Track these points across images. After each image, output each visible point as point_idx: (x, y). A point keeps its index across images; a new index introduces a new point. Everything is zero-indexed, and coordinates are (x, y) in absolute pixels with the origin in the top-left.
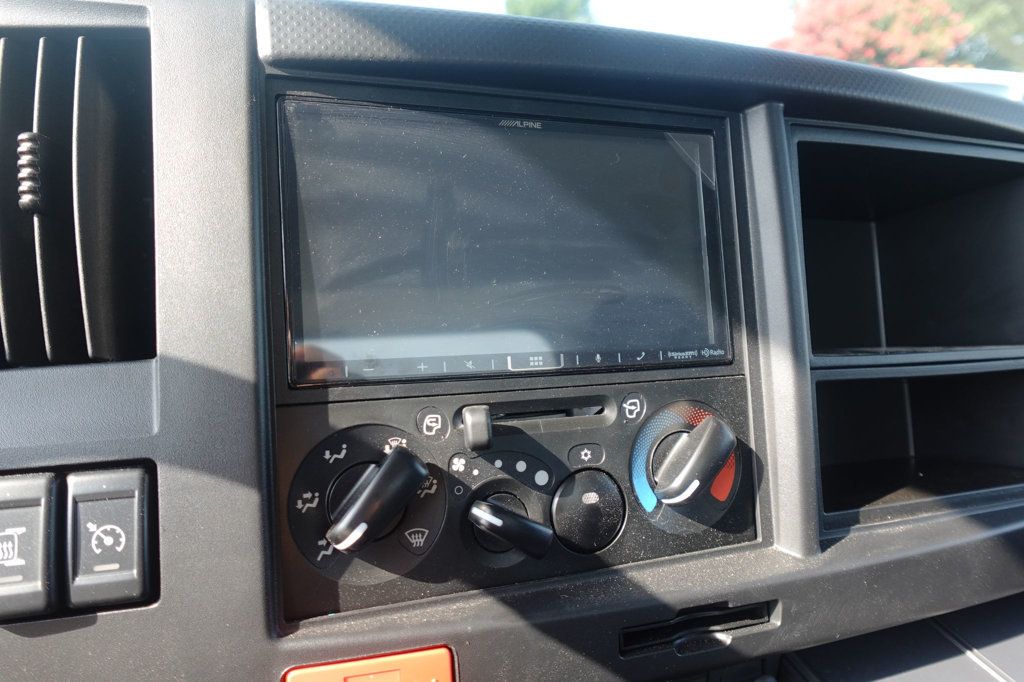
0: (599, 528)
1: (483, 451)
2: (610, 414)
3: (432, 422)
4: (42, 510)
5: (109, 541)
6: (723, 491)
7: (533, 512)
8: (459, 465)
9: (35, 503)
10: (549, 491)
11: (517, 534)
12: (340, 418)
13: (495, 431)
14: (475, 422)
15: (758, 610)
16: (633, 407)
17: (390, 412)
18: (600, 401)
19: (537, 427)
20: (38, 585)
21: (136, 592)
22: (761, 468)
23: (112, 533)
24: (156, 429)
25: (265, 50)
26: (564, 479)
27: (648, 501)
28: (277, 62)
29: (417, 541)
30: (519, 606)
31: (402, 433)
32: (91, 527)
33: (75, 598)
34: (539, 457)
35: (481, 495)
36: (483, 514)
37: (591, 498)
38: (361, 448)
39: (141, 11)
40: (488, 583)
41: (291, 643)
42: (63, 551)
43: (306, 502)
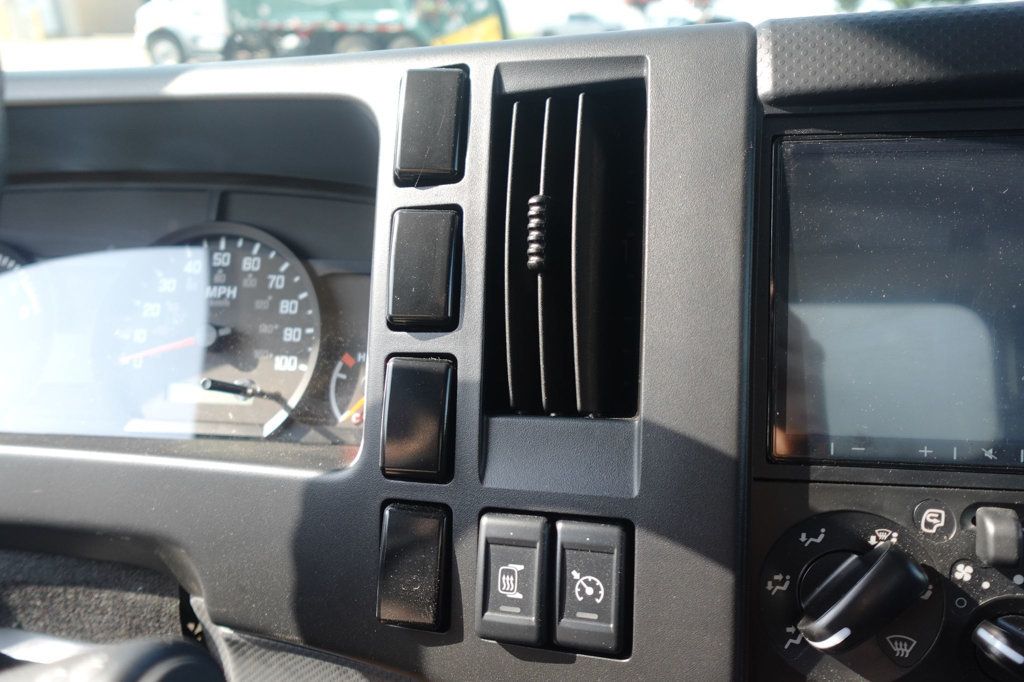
3: (933, 518)
4: (537, 552)
5: (590, 591)
8: (963, 573)
9: (531, 545)
12: (822, 500)
17: (885, 500)
20: (533, 619)
21: (611, 645)
23: (592, 584)
24: (636, 492)
29: (903, 650)
31: (893, 527)
32: (576, 575)
33: (560, 636)
36: (995, 641)
39: (639, 61)
42: (551, 595)
43: (778, 585)
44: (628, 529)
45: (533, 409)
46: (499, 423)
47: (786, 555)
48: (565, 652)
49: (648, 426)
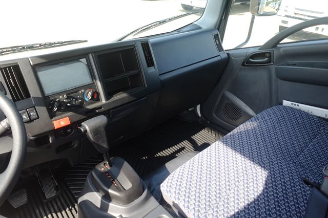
0: (82, 103)
1: (67, 99)
2: (80, 92)
3: (61, 97)
4: (26, 113)
6: (95, 97)
7: (74, 103)
8: (65, 100)
10: (75, 101)
11: (73, 106)
12: (51, 99)
13: (67, 96)
14: (65, 96)
15: (101, 108)
16: (83, 91)
17: (56, 97)
18: (79, 91)
19: (72, 95)
20: (28, 119)
21: (37, 118)
22: (99, 93)
23: (33, 113)
24: (34, 104)
25: (32, 64)
26: (77, 99)
27: (87, 100)
28: (34, 65)
29: (62, 108)
30: (74, 112)
31: (58, 99)
32: (31, 113)
34: (73, 98)
35: (68, 103)
36: (69, 105)
37: (80, 101)
38: (54, 101)
39: (17, 63)
40: (71, 111)
41: (53, 119)
42: (29, 116)
43: (50, 107)
44: (34, 107)
45: (19, 100)
46: (16, 103)
47: (50, 104)
48: (33, 120)
49: (33, 97)
